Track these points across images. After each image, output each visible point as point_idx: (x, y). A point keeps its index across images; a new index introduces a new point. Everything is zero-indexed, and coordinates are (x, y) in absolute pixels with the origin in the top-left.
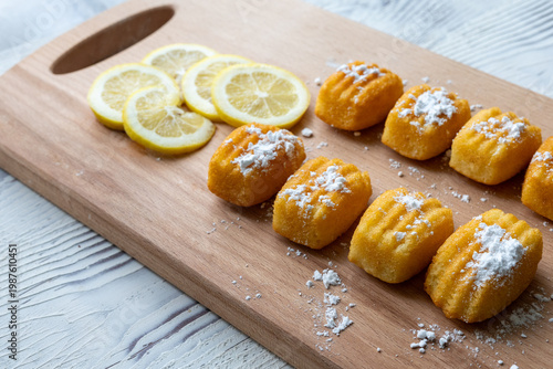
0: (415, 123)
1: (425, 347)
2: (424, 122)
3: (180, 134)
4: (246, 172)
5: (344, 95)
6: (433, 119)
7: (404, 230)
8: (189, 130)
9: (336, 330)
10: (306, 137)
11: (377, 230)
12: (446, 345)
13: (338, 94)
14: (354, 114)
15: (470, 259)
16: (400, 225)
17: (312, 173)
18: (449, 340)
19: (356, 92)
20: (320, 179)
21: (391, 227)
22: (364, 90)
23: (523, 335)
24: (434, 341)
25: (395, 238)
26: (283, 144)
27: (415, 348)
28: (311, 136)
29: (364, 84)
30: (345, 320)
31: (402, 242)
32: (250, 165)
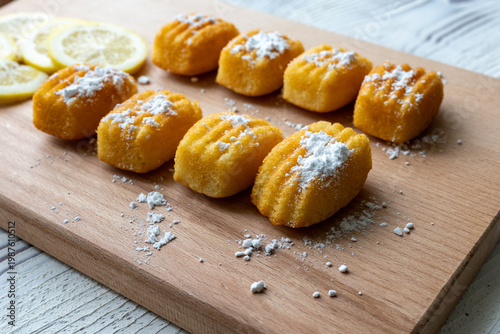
0: (246, 57)
1: (250, 255)
2: (255, 57)
3: (12, 83)
4: (69, 102)
5: (179, 39)
6: (265, 53)
7: (228, 141)
8: (22, 80)
9: (157, 245)
10: (142, 84)
11: (200, 142)
12: (272, 252)
13: (173, 37)
14: (188, 55)
15: (295, 163)
16: (224, 138)
17: (139, 102)
18: (276, 247)
19: (190, 35)
20: (147, 104)
21: (214, 139)
22: (198, 34)
23: (353, 239)
24: (259, 249)
25: (218, 148)
26: (111, 78)
27: (240, 257)
28: (148, 83)
29: (198, 29)
30: (167, 235)
31: (226, 151)
32: (74, 94)
